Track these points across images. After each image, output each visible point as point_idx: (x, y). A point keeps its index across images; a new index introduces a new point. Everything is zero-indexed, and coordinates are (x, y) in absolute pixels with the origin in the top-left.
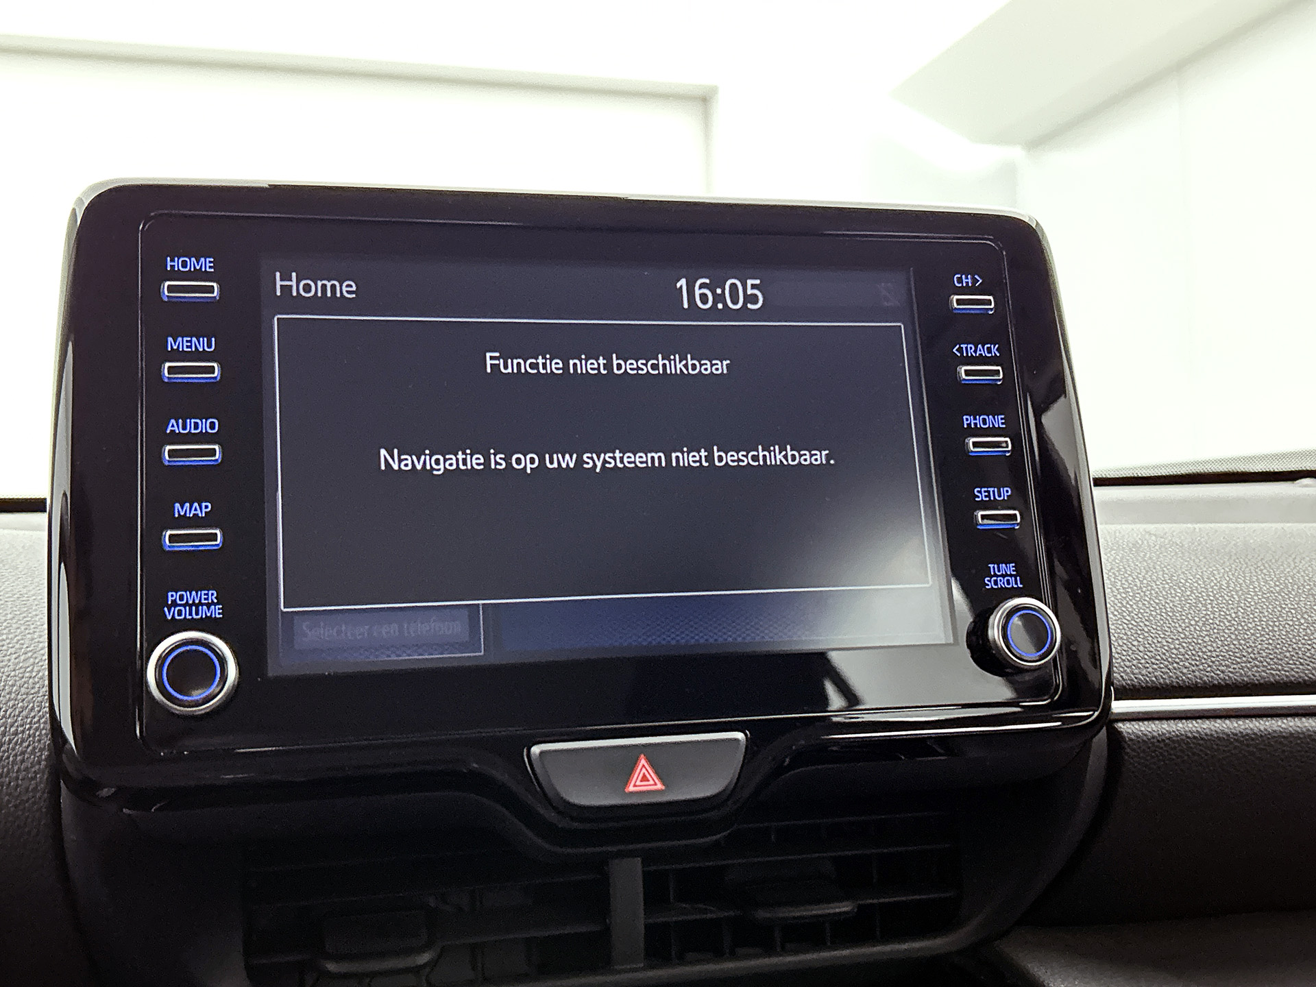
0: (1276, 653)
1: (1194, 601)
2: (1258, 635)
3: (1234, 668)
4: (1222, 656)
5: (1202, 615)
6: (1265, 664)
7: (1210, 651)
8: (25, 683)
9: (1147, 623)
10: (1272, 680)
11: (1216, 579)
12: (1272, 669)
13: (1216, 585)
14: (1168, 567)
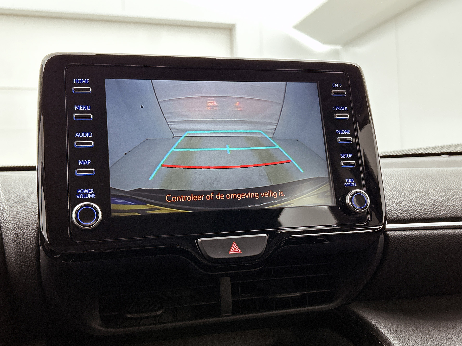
0: (438, 208)
1: (411, 192)
2: (433, 203)
3: (425, 214)
4: (421, 209)
5: (414, 196)
6: (435, 212)
7: (417, 208)
8: (26, 222)
9: (396, 199)
10: (437, 217)
11: (418, 185)
12: (437, 214)
13: (418, 187)
14: (402, 181)
